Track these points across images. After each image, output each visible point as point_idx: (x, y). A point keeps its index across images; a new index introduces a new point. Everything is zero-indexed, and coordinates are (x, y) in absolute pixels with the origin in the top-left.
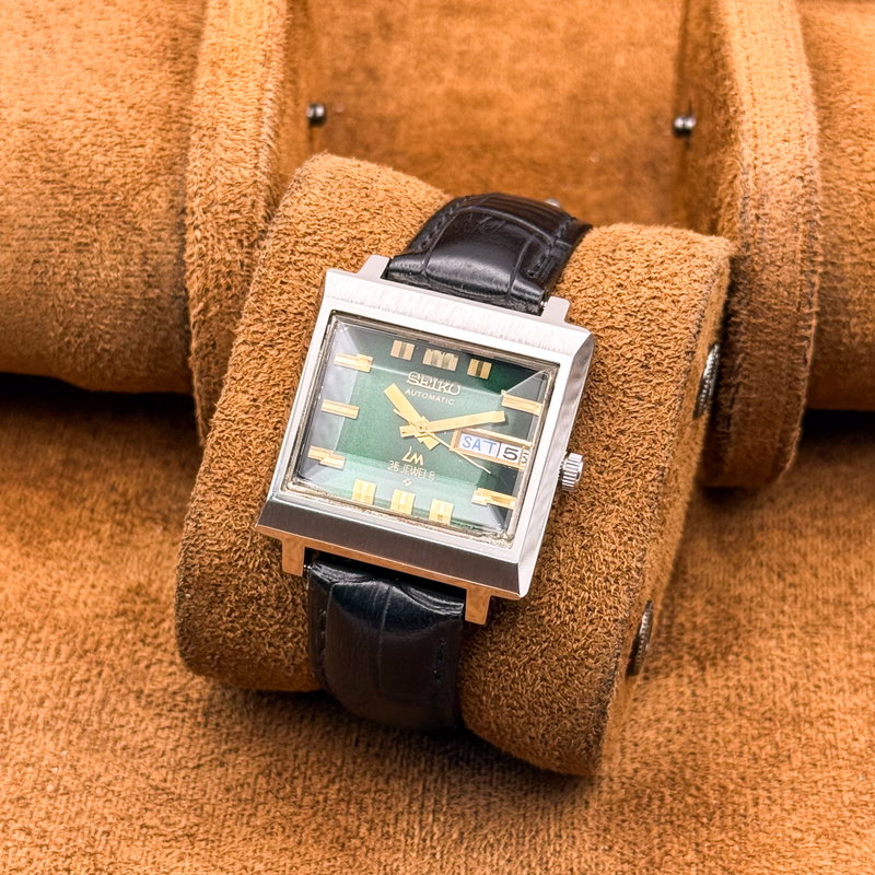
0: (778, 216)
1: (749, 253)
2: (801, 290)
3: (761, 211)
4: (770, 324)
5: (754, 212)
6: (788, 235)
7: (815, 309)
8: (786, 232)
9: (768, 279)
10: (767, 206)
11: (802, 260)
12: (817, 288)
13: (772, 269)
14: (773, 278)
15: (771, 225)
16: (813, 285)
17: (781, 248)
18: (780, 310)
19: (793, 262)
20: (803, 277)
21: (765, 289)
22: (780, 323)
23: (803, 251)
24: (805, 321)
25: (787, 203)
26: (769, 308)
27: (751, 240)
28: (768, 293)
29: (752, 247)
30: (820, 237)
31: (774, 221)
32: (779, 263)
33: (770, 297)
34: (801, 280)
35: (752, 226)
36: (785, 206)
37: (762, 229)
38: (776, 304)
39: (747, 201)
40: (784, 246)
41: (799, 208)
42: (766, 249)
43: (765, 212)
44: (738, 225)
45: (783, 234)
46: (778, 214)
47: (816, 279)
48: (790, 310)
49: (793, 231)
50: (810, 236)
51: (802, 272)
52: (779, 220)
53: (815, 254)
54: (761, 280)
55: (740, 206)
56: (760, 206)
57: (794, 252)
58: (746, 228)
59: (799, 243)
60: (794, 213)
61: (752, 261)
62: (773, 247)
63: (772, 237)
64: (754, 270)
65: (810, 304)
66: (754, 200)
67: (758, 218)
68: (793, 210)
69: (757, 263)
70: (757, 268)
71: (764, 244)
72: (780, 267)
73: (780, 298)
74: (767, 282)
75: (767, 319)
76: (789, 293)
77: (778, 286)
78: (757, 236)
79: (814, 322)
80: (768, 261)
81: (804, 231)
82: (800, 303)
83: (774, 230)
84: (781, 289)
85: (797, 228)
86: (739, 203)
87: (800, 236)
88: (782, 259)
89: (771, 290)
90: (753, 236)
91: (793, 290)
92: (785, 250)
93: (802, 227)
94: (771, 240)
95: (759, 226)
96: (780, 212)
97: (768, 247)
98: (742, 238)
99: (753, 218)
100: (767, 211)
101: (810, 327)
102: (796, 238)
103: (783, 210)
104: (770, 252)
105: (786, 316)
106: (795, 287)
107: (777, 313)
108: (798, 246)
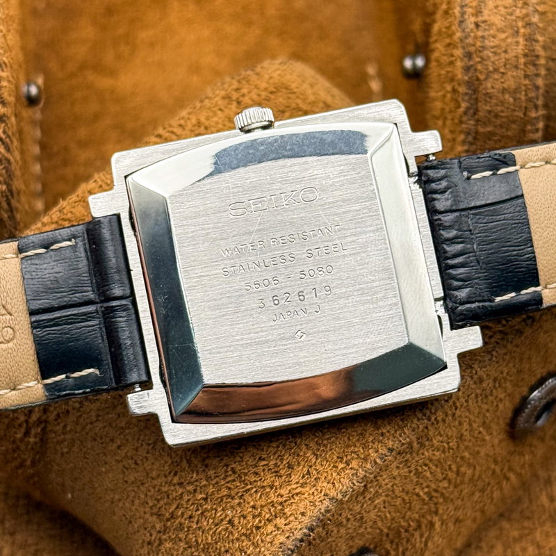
0: (497, 22)
1: (471, 63)
2: (526, 95)
3: (480, 19)
4: (498, 132)
5: (473, 19)
6: (509, 40)
7: (541, 112)
8: (507, 38)
9: (493, 87)
10: (486, 12)
11: (525, 64)
12: (541, 91)
13: (496, 76)
14: (498, 86)
15: (492, 32)
16: (537, 88)
17: (503, 55)
18: (507, 117)
19: (516, 67)
20: (527, 82)
21: (491, 98)
22: (507, 130)
23: (526, 55)
24: (533, 125)
25: (506, 8)
26: (496, 116)
27: (472, 49)
28: (494, 101)
29: (475, 56)
30: (541, 39)
31: (494, 27)
32: (502, 70)
33: (497, 105)
34: (525, 85)
35: (472, 35)
36: (503, 11)
37: (483, 37)
38: (502, 112)
39: (465, 9)
40: (506, 52)
41: (518, 11)
42: (489, 57)
43: (483, 19)
44: (458, 35)
45: (504, 40)
46: (497, 20)
47: (540, 82)
48: (518, 116)
49: (513, 35)
50: (530, 39)
51: (526, 76)
52: (499, 26)
53: (538, 57)
54: (486, 89)
55: (458, 14)
56: (478, 12)
57: (516, 57)
58: (466, 38)
59: (521, 47)
60: (514, 18)
61: (476, 70)
62: (495, 53)
63: (492, 44)
64: (478, 79)
65: (536, 107)
66: (471, 7)
67: (477, 25)
68: (511, 14)
69: (481, 72)
70: (482, 77)
71: (486, 52)
72: (503, 73)
73: (506, 105)
74: (492, 90)
75: (495, 126)
76: (515, 99)
77: (503, 93)
78: (479, 44)
79: (541, 125)
80: (491, 69)
81: (524, 35)
82: (526, 108)
83: (494, 37)
84: (507, 96)
85: (517, 32)
86: (457, 11)
87: (521, 40)
88: (505, 65)
89: (497, 98)
90: (474, 45)
91: (518, 95)
92: (507, 56)
93: (522, 30)
94: (493, 47)
95: (480, 33)
96: (499, 17)
97: (491, 54)
98: (464, 48)
99: (472, 26)
100: (486, 17)
101: (537, 130)
102: (517, 43)
103: (502, 16)
104: (492, 59)
105: (514, 122)
106: (520, 93)
107: (504, 120)
108: (520, 49)
